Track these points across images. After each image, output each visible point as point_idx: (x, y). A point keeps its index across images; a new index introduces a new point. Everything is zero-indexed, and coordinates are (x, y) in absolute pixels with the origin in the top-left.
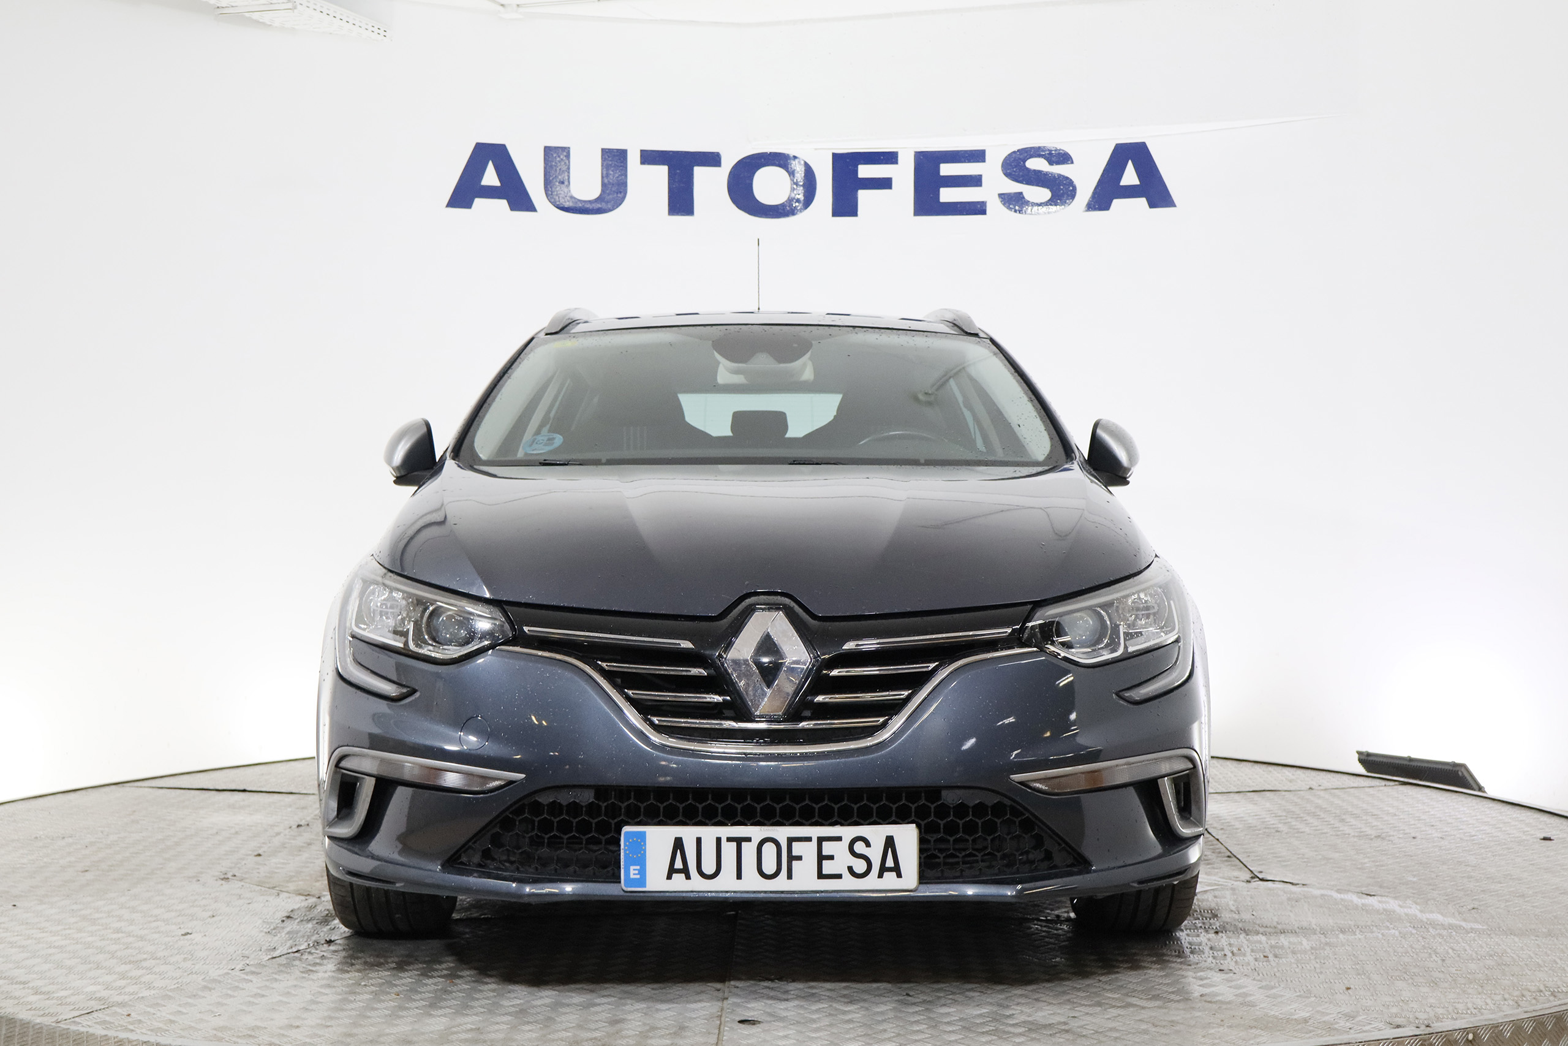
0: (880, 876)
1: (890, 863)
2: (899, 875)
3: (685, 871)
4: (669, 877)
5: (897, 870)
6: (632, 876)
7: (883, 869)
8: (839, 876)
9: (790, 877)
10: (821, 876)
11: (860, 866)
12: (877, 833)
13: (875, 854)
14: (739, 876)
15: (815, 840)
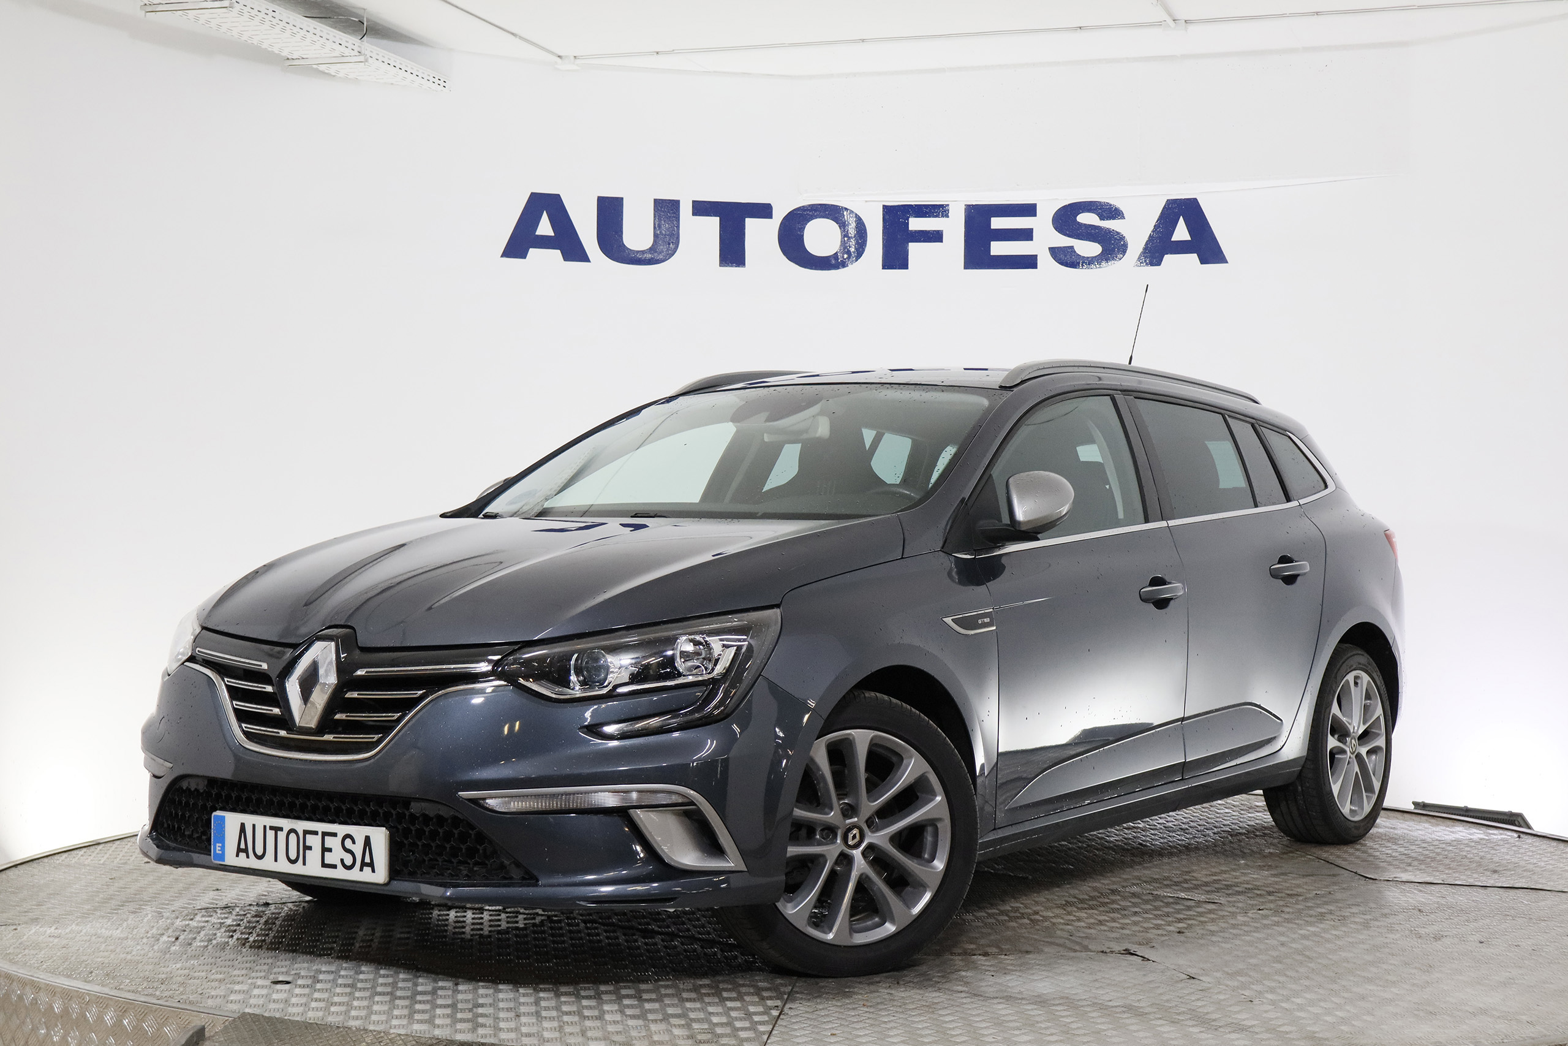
0: (361, 870)
1: (367, 860)
2: (373, 871)
3: (246, 851)
4: (237, 855)
5: (371, 865)
6: (218, 852)
7: (363, 864)
8: (334, 867)
9: (304, 864)
10: (324, 865)
11: (349, 860)
12: (359, 832)
13: (358, 849)
14: (276, 860)
15: (320, 834)
